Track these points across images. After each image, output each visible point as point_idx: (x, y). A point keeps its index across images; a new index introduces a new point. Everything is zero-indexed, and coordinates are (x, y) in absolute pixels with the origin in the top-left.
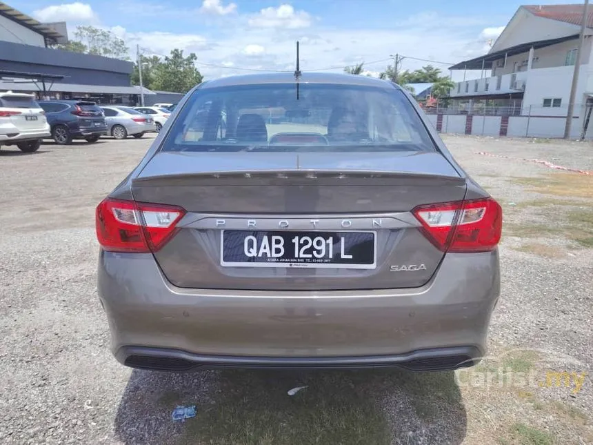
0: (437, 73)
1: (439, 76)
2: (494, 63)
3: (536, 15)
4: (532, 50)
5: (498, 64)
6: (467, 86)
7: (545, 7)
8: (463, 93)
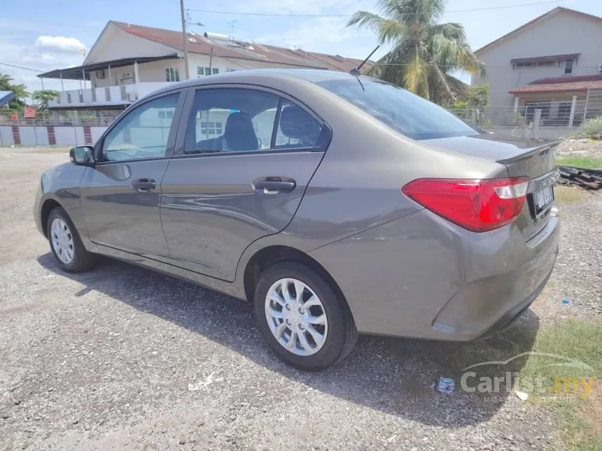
0: (8, 79)
1: (11, 83)
2: (93, 74)
3: (126, 31)
4: (136, 65)
5: (97, 76)
6: (69, 95)
7: (133, 26)
8: (64, 103)
